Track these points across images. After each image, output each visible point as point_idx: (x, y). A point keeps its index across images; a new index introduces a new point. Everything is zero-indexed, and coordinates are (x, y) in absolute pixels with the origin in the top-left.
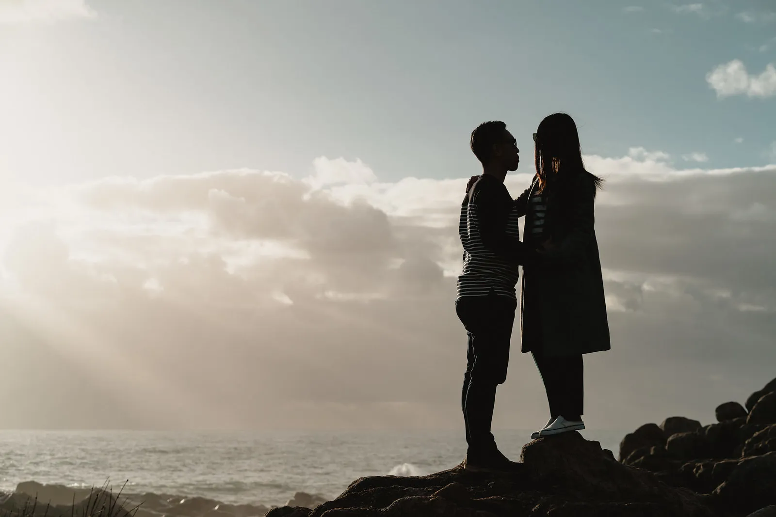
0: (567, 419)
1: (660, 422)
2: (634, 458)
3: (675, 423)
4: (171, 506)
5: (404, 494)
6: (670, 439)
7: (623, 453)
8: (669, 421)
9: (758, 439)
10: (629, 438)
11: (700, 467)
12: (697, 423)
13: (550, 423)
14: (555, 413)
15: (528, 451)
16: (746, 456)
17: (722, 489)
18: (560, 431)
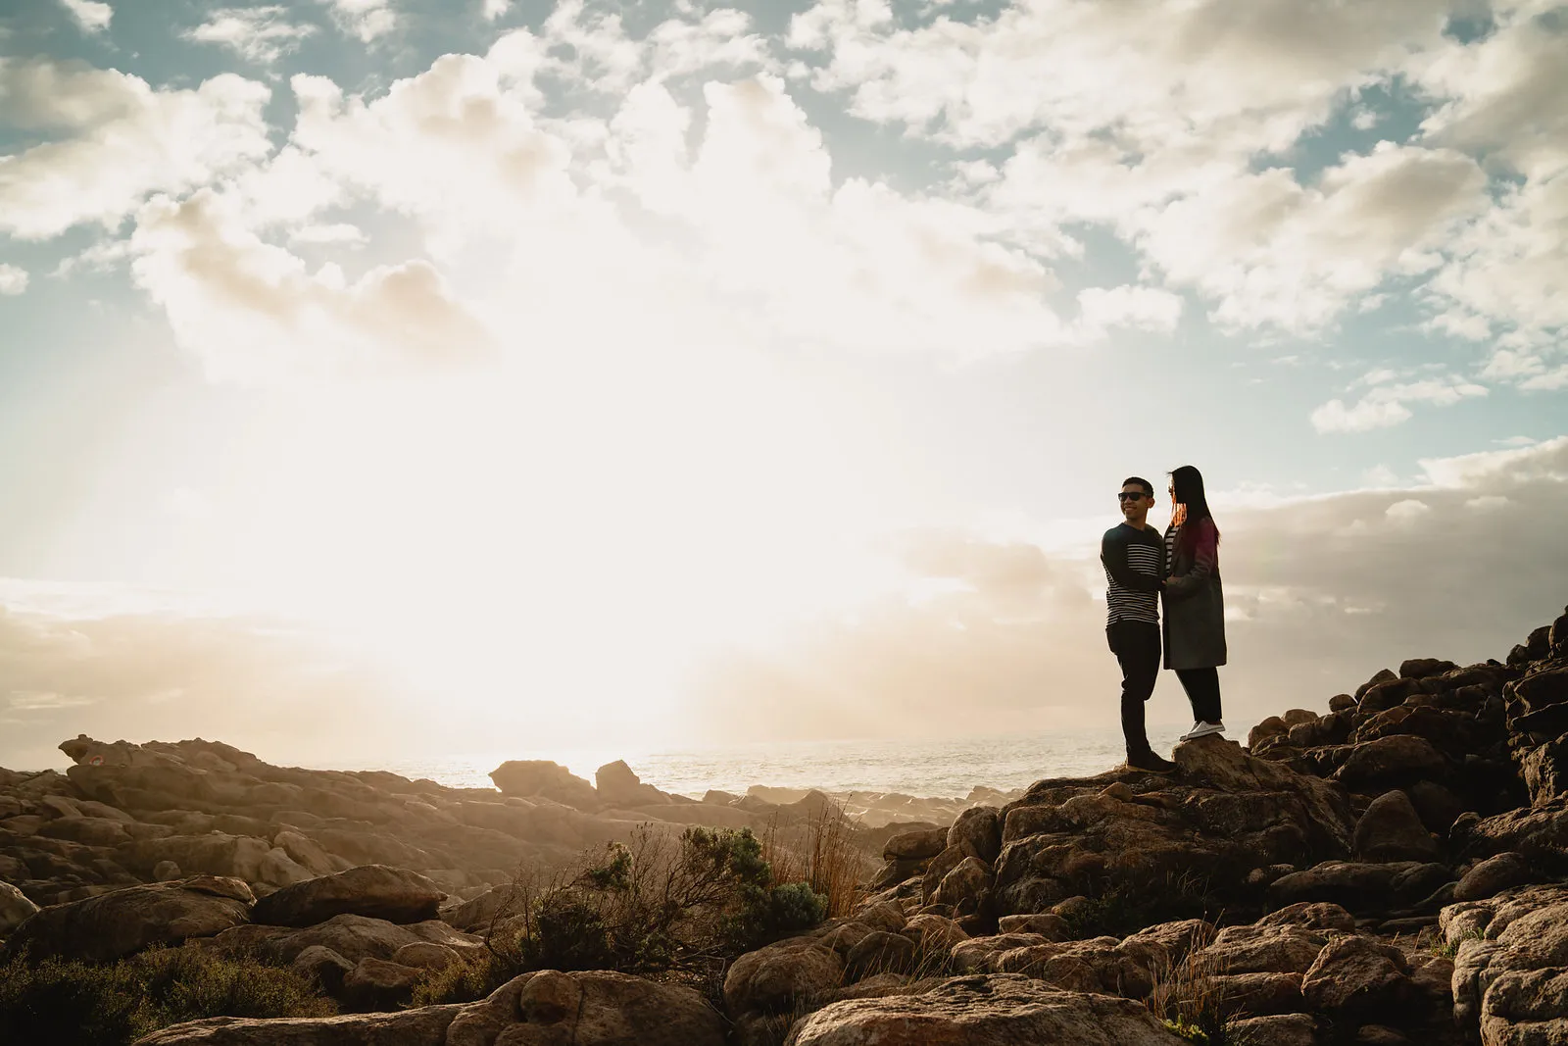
0: (1210, 722)
1: (1281, 715)
2: (1261, 747)
3: (1295, 715)
4: (872, 801)
5: (1074, 793)
6: (1291, 729)
7: (1252, 743)
8: (1289, 713)
9: (1368, 727)
10: (1256, 729)
11: (1320, 754)
12: (1314, 714)
13: (1195, 727)
14: (1198, 718)
15: (1178, 752)
16: (1360, 741)
17: (1343, 772)
18: (1204, 734)
